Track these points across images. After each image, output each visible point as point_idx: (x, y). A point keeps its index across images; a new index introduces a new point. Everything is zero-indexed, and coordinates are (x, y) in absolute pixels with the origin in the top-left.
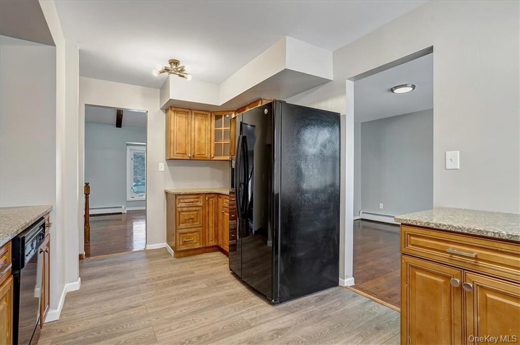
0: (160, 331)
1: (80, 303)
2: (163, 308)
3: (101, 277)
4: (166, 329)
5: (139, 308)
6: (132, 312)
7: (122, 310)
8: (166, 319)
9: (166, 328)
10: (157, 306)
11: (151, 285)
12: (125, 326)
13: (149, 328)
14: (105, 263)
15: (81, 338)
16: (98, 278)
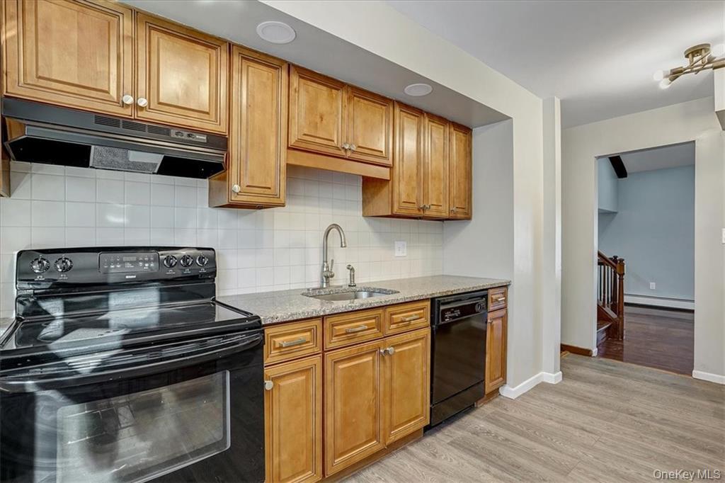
0: (583, 471)
1: (543, 396)
2: (617, 454)
3: (590, 382)
4: (590, 475)
5: (590, 435)
6: (577, 434)
7: (570, 425)
8: (606, 466)
9: (592, 473)
10: (614, 447)
11: (638, 422)
12: (554, 440)
13: (574, 459)
14: (612, 370)
15: (512, 424)
16: (585, 382)
